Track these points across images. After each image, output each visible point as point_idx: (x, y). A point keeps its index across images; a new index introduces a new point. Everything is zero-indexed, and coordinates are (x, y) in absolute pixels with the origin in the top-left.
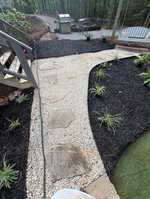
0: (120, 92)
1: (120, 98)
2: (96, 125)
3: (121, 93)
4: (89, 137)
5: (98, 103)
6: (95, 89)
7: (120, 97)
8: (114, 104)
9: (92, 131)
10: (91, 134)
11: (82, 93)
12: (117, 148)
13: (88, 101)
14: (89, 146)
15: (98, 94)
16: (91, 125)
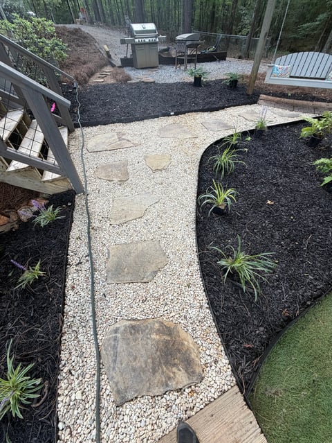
0: (269, 202)
1: (269, 217)
2: (215, 277)
3: (272, 205)
4: (198, 304)
5: (219, 227)
6: (213, 196)
7: (269, 214)
8: (255, 231)
9: (204, 291)
10: (202, 297)
11: (183, 205)
12: (262, 329)
13: (198, 222)
14: (198, 324)
15: (220, 207)
16: (203, 276)
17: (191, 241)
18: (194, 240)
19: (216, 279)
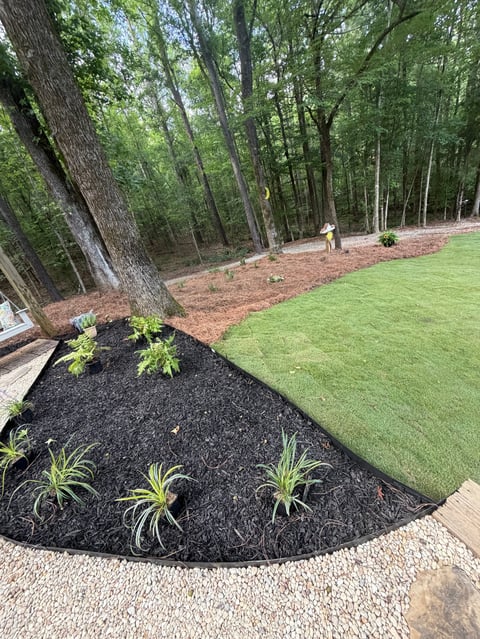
0: (175, 431)
1: (199, 436)
2: (303, 530)
3: (181, 428)
4: (356, 568)
5: (205, 514)
6: (148, 511)
7: (196, 434)
8: (220, 456)
9: (331, 553)
10: (342, 558)
13: (189, 559)
14: (387, 572)
15: (171, 502)
16: (307, 554)
17: (231, 577)
18: (232, 570)
19: (306, 528)
